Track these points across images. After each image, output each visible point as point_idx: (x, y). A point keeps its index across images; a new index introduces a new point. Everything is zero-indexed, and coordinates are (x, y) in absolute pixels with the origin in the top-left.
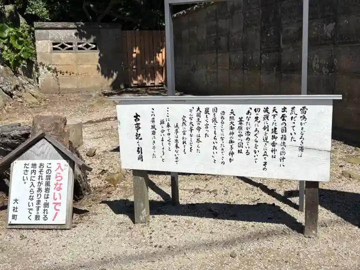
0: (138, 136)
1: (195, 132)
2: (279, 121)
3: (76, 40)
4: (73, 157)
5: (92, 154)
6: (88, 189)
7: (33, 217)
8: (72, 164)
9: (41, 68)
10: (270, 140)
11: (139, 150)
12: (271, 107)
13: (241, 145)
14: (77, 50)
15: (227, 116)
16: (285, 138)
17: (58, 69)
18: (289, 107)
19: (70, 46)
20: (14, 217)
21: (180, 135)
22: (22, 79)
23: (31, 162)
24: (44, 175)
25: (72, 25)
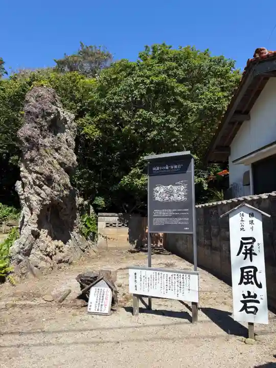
0: (135, 281)
1: (155, 281)
2: (182, 279)
3: (118, 222)
4: (112, 287)
5: (120, 286)
6: (117, 301)
7: (97, 310)
8: (112, 290)
9: (99, 236)
10: (179, 286)
11: (136, 286)
12: (179, 274)
13: (170, 287)
14: (118, 227)
15: (165, 276)
16: (184, 285)
17: (108, 236)
18: (185, 275)
19: (114, 225)
20: (90, 309)
21: (150, 282)
22: (90, 242)
23: (97, 288)
24: (102, 293)
25: (116, 215)
